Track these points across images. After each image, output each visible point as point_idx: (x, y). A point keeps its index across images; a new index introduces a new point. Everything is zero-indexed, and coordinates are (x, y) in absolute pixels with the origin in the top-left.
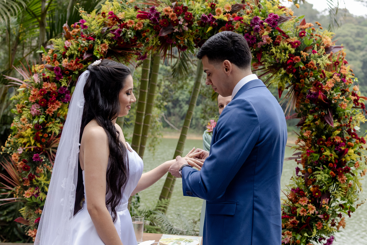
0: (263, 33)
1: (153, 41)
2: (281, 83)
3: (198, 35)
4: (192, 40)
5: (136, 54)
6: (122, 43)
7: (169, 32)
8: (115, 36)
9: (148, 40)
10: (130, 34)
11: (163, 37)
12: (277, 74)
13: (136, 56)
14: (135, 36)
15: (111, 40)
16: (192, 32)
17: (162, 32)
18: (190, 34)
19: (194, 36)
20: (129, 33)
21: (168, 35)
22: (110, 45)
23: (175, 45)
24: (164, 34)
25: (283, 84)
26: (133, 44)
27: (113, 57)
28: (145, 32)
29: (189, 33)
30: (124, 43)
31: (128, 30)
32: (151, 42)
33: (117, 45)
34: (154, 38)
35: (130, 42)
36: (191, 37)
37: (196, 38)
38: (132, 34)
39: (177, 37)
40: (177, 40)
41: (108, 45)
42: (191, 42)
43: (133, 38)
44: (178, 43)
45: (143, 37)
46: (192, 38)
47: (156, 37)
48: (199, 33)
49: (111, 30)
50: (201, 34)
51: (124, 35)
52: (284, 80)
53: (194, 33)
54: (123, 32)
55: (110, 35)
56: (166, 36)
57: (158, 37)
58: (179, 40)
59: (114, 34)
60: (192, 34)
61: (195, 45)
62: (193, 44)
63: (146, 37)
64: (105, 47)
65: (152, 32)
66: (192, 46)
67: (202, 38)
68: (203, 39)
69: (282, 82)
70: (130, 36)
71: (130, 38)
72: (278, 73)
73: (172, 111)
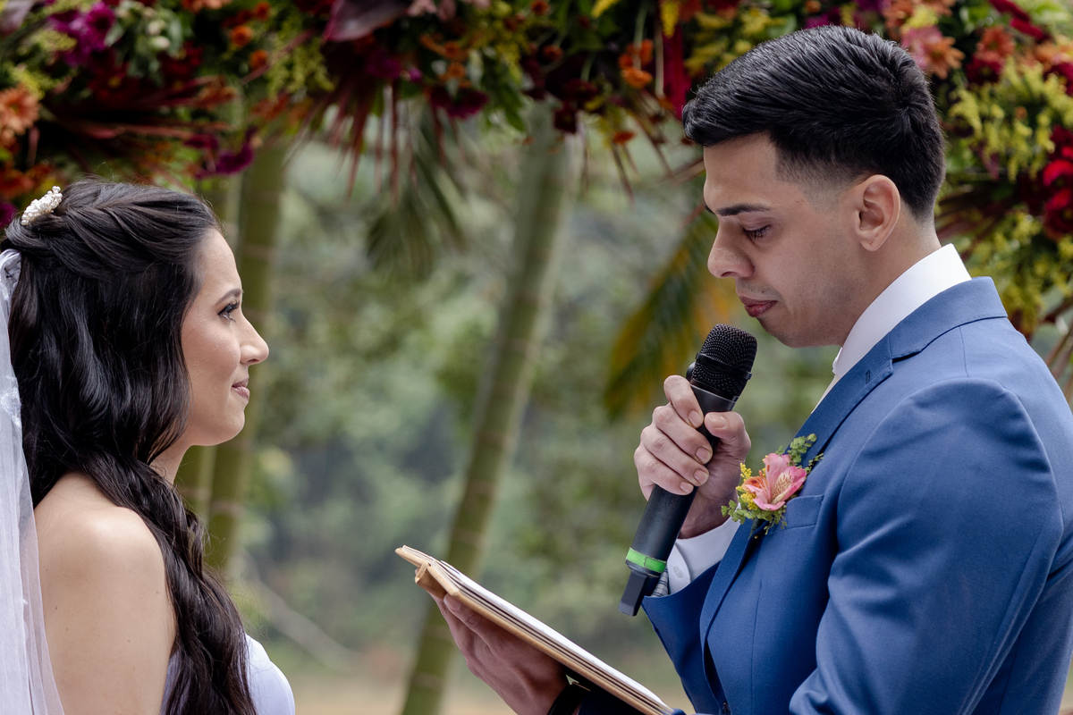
0: (909, 15)
1: (290, 66)
2: (1015, 291)
3: (543, 30)
4: (509, 58)
5: (194, 143)
6: (114, 82)
7: (381, 18)
8: (77, 49)
9: (263, 62)
10: (164, 33)
11: (348, 45)
12: (992, 240)
13: (189, 155)
14: (188, 43)
15: (53, 68)
16: (513, 13)
17: (342, 17)
18: (499, 25)
19: (521, 38)
20: (154, 27)
21: (377, 33)
22: (48, 100)
23: (417, 86)
24: (354, 29)
25: (1027, 298)
26: (178, 86)
27: (61, 166)
28: (246, 17)
29: (492, 18)
30: (127, 81)
31: (148, 12)
32: (277, 75)
33: (86, 93)
34: (298, 50)
35: (159, 80)
36: (506, 43)
37: (535, 45)
38: (176, 29)
39: (428, 40)
40: (425, 58)
41: (33, 98)
42: (506, 70)
43: (176, 53)
44: (433, 75)
45: (234, 47)
46: (514, 47)
47: (306, 43)
48: (553, 17)
49: (56, 16)
50: (561, 25)
51: (128, 38)
52: (1034, 275)
53: (520, 21)
54: (120, 20)
55: (49, 40)
56: (363, 40)
57: (319, 41)
58: (437, 57)
59: (72, 34)
60: (510, 23)
61: (528, 84)
62: (518, 78)
63: (250, 47)
64: (18, 106)
65: (281, 17)
66: (508, 88)
67: (566, 44)
68: (573, 50)
69: (1021, 283)
70: (161, 43)
71: (162, 55)
72: (999, 237)
73: (300, 523)
